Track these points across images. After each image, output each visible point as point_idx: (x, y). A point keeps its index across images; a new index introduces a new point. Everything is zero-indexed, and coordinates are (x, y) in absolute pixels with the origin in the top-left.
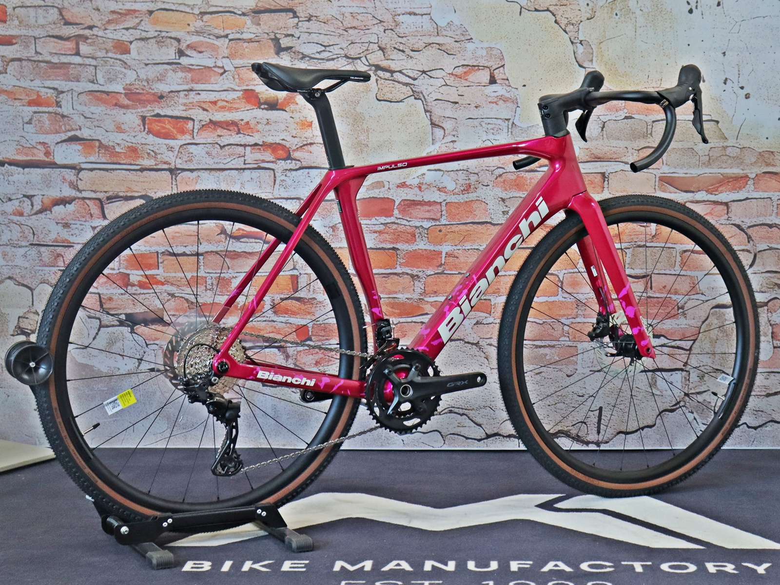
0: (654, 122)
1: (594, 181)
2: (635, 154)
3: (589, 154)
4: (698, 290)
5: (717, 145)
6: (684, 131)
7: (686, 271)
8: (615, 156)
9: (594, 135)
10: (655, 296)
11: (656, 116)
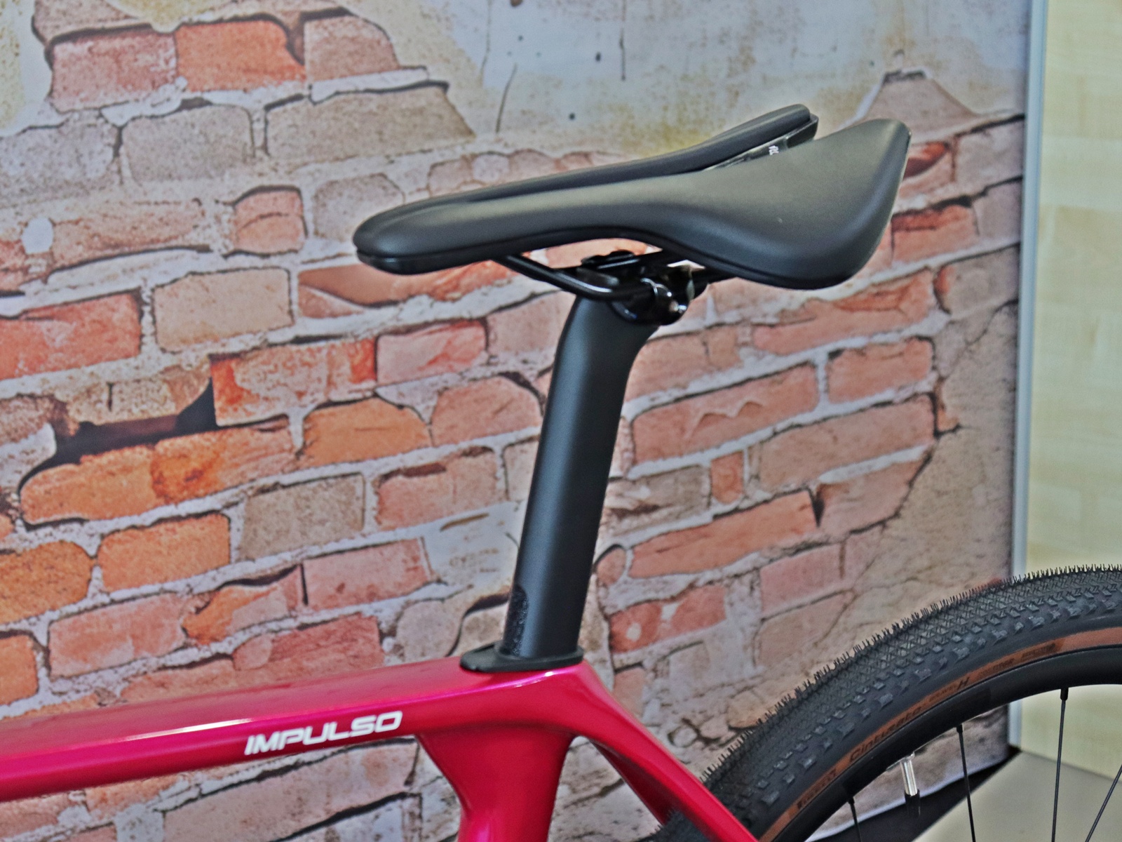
0: (269, 108)
1: (110, 320)
2: (225, 218)
3: (83, 238)
4: (427, 573)
5: (448, 155)
6: (357, 125)
7: (393, 528)
8: (166, 232)
9: (92, 175)
10: (317, 619)
11: (272, 89)
